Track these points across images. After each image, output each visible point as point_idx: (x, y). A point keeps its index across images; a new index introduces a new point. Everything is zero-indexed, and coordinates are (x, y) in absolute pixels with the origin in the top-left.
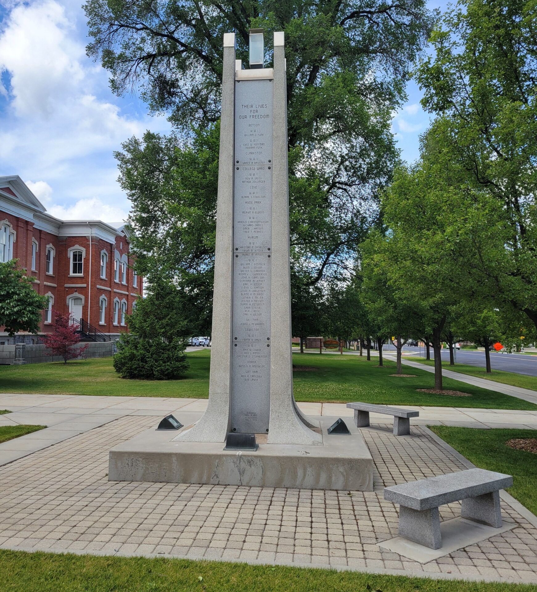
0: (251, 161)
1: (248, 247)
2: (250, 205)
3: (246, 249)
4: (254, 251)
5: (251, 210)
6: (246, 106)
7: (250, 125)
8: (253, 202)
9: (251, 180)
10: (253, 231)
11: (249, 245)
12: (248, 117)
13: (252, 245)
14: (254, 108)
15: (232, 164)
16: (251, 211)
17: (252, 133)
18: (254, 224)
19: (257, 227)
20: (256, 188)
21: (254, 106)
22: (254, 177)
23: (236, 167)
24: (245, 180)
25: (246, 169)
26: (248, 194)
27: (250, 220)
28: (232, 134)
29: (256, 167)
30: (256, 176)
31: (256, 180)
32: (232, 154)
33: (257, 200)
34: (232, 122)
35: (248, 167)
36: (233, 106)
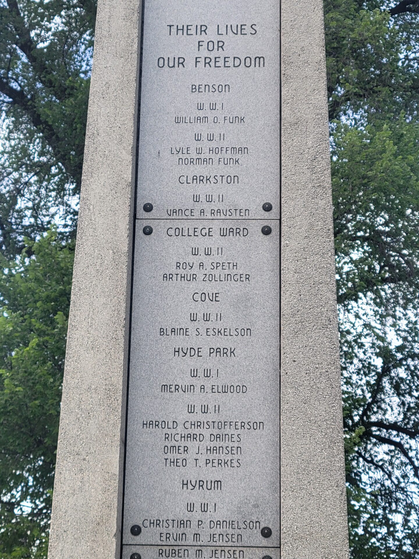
0: (198, 207)
1: (182, 523)
2: (192, 362)
3: (174, 530)
4: (204, 539)
5: (194, 381)
6: (185, 30)
7: (194, 89)
8: (205, 351)
9: (195, 270)
10: (202, 459)
11: (184, 515)
12: (190, 63)
13: (197, 515)
14: (211, 35)
15: (125, 211)
16: (197, 383)
17: (201, 114)
18: (206, 433)
19: (218, 444)
20: (214, 298)
21: (212, 30)
22: (207, 261)
23: (140, 225)
24: (173, 270)
25: (179, 232)
26: (185, 323)
27: (193, 418)
28: (131, 110)
29: (216, 226)
30: (216, 258)
31: (217, 272)
32: (128, 176)
33: (220, 342)
34: (134, 75)
35: (185, 225)
36: (137, 26)
